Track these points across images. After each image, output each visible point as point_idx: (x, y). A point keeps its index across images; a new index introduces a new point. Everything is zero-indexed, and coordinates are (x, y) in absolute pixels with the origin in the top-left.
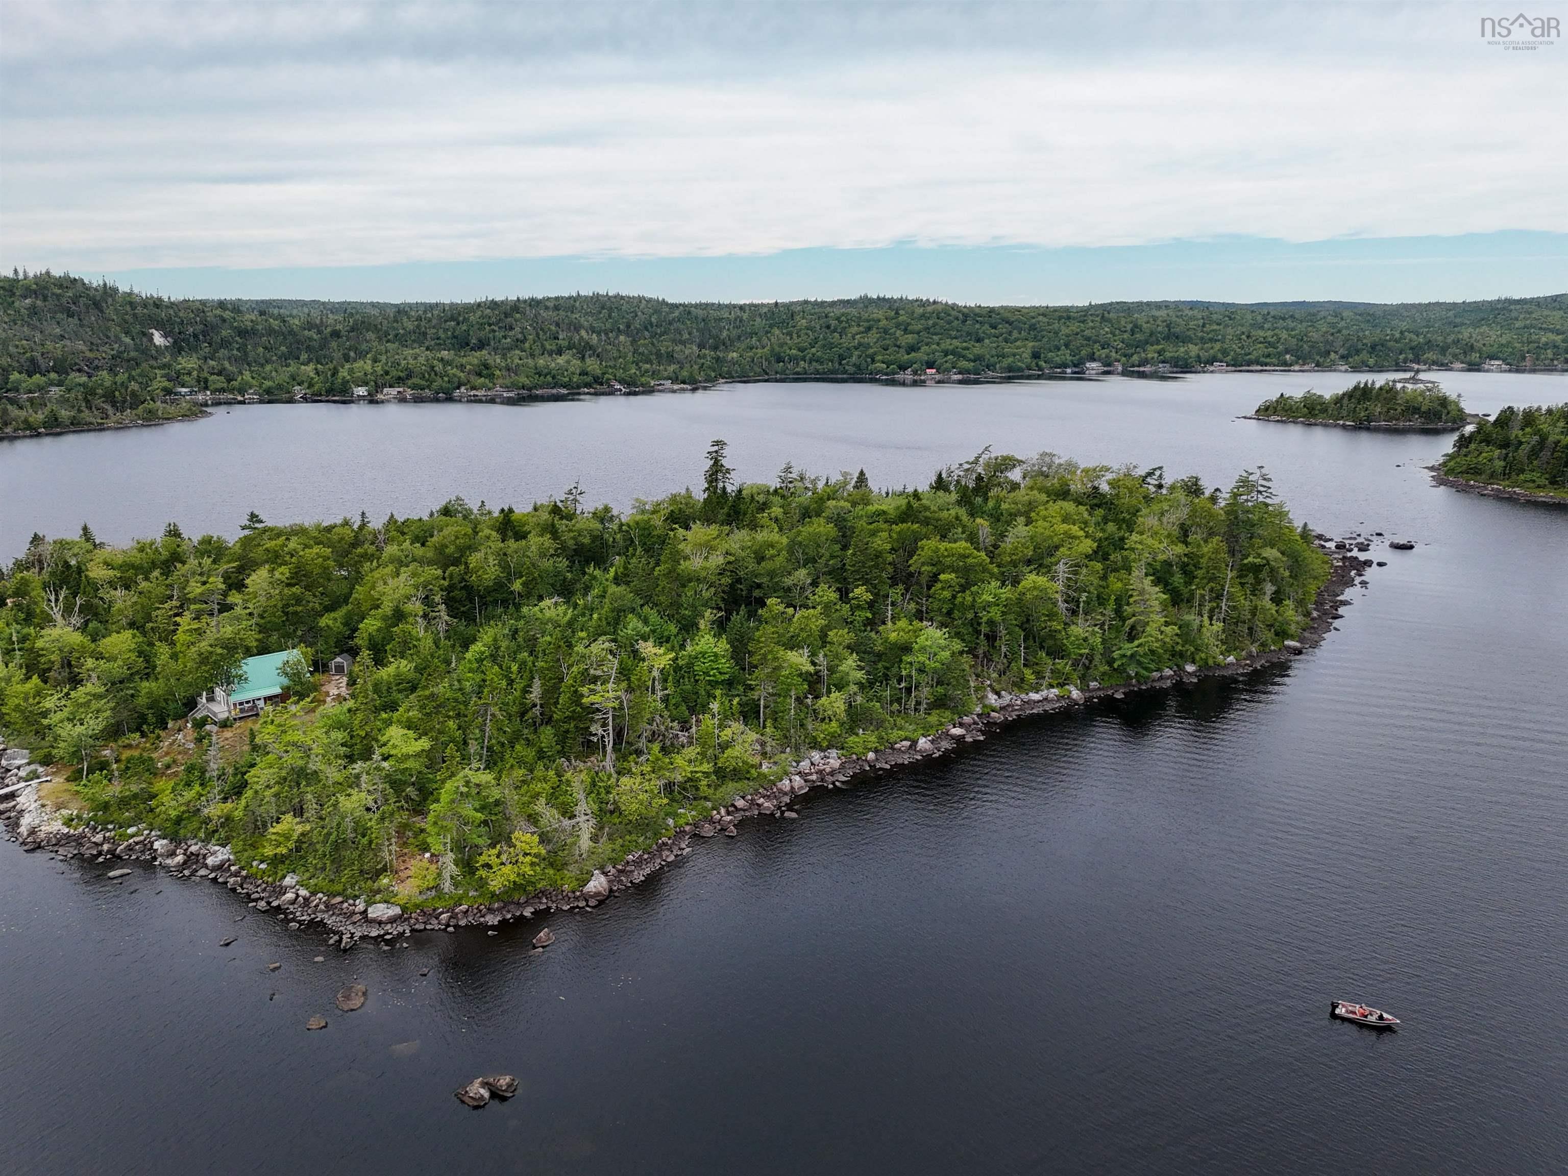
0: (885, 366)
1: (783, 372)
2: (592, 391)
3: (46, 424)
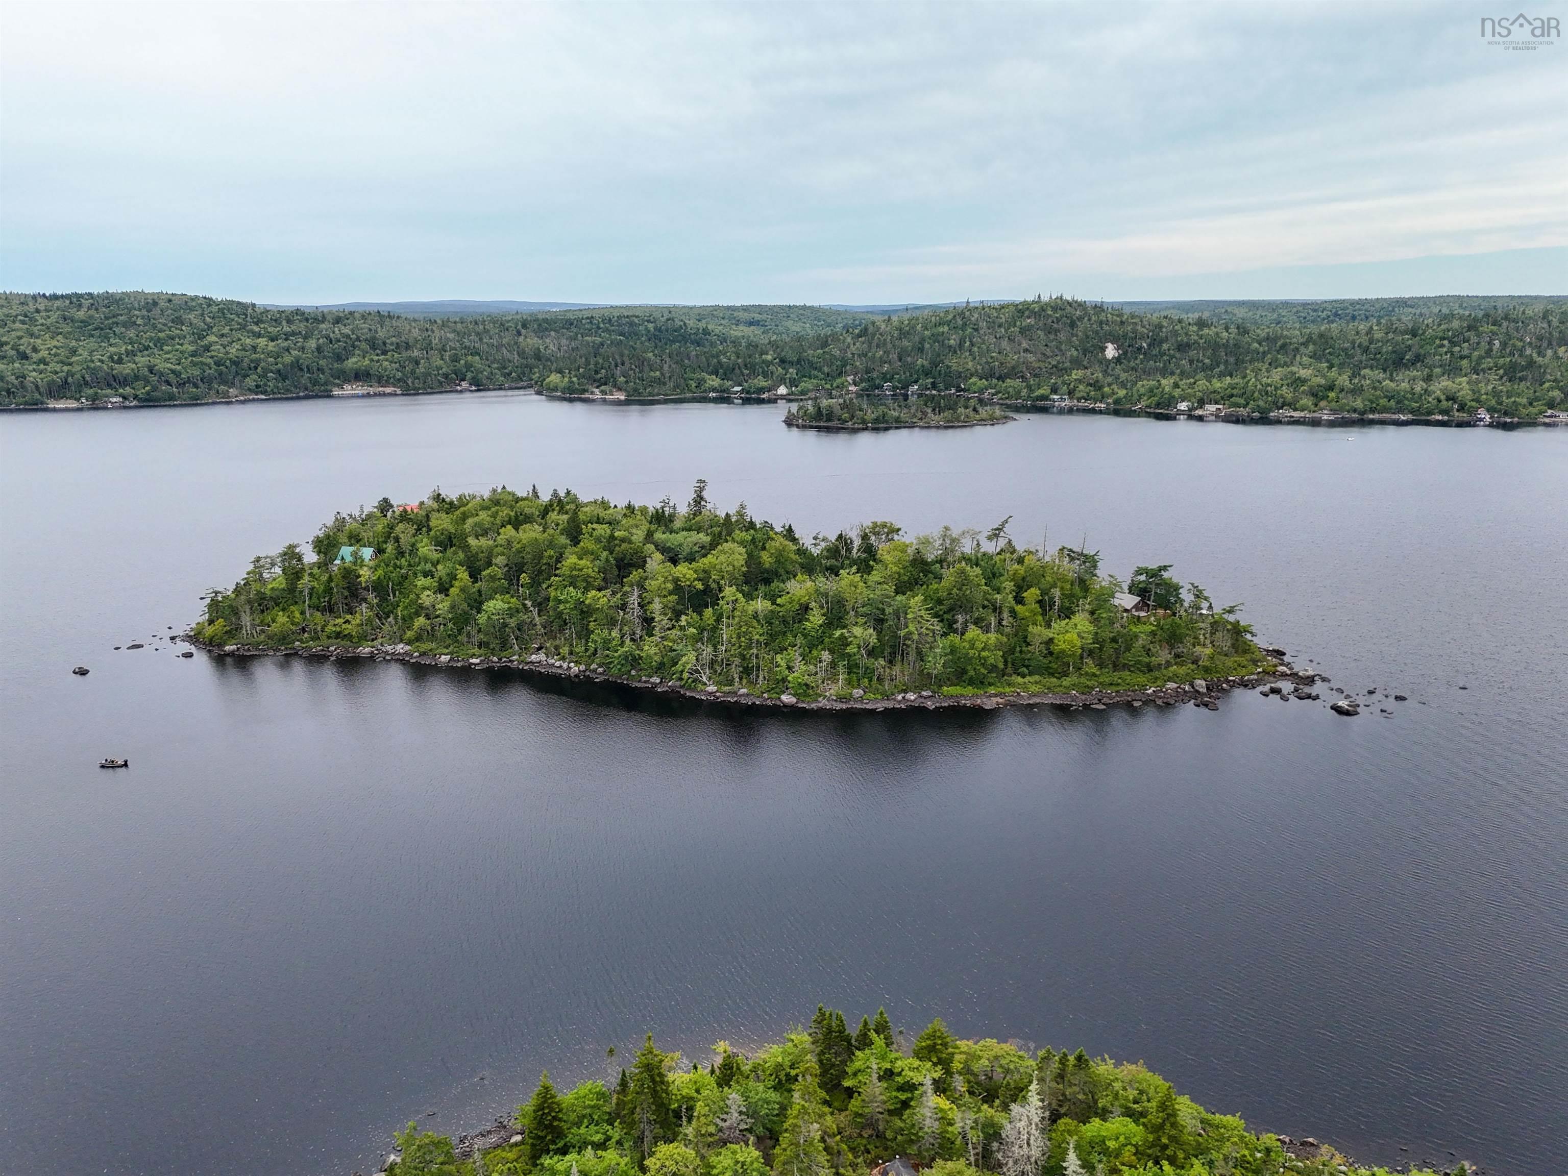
2: (1446, 418)
3: (877, 420)
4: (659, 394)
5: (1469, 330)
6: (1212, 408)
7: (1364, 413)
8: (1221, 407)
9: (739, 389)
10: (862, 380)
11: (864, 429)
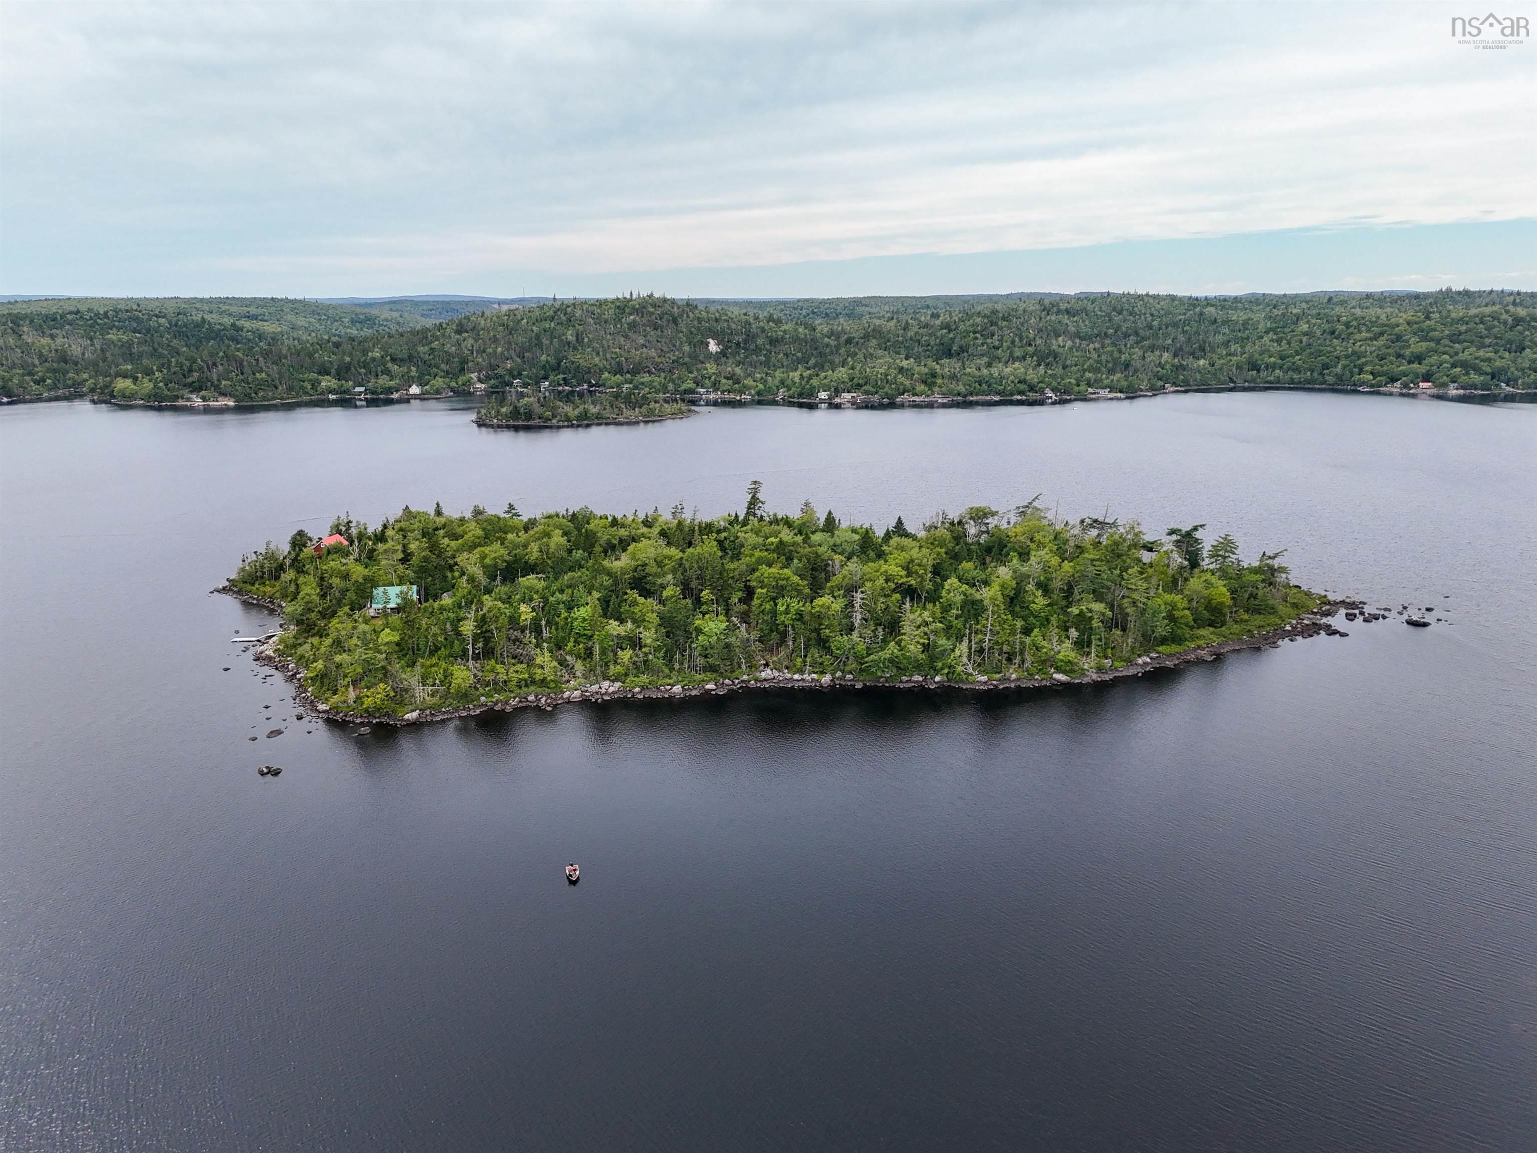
0: (1371, 377)
1: (1253, 380)
2: (1024, 398)
3: (578, 418)
4: (274, 399)
5: (991, 325)
6: (847, 396)
7: (965, 396)
8: (855, 395)
9: (362, 389)
10: (488, 378)
11: (568, 427)
